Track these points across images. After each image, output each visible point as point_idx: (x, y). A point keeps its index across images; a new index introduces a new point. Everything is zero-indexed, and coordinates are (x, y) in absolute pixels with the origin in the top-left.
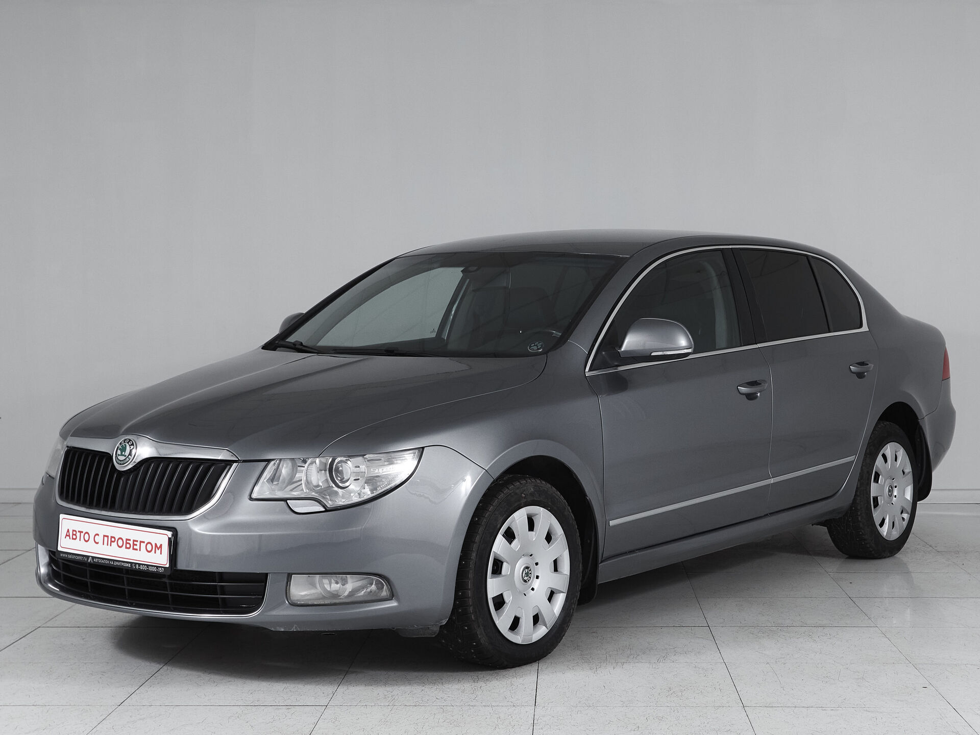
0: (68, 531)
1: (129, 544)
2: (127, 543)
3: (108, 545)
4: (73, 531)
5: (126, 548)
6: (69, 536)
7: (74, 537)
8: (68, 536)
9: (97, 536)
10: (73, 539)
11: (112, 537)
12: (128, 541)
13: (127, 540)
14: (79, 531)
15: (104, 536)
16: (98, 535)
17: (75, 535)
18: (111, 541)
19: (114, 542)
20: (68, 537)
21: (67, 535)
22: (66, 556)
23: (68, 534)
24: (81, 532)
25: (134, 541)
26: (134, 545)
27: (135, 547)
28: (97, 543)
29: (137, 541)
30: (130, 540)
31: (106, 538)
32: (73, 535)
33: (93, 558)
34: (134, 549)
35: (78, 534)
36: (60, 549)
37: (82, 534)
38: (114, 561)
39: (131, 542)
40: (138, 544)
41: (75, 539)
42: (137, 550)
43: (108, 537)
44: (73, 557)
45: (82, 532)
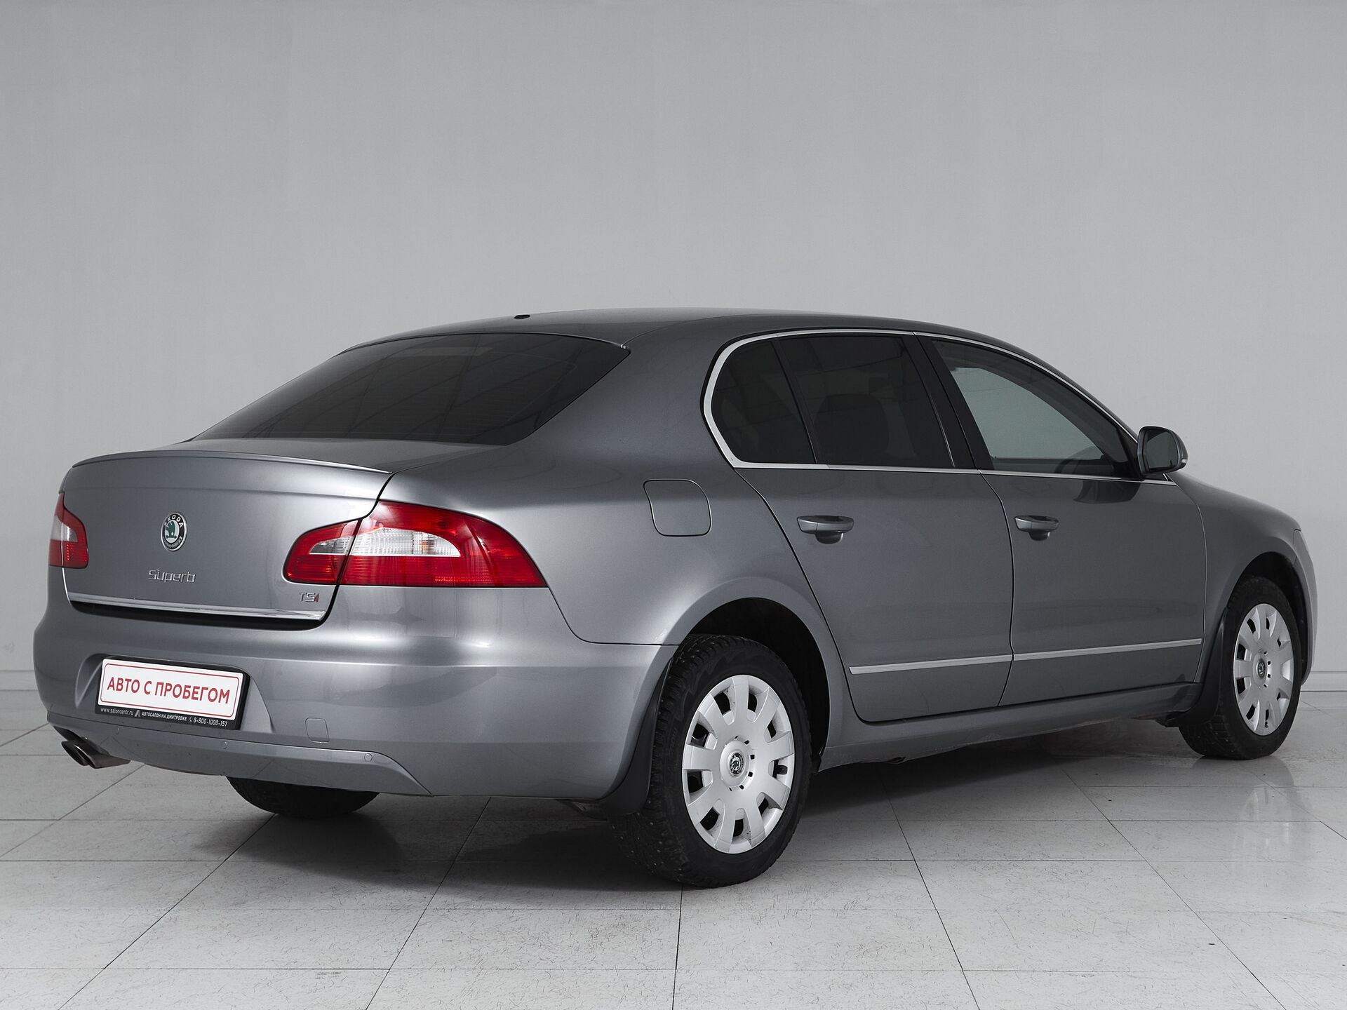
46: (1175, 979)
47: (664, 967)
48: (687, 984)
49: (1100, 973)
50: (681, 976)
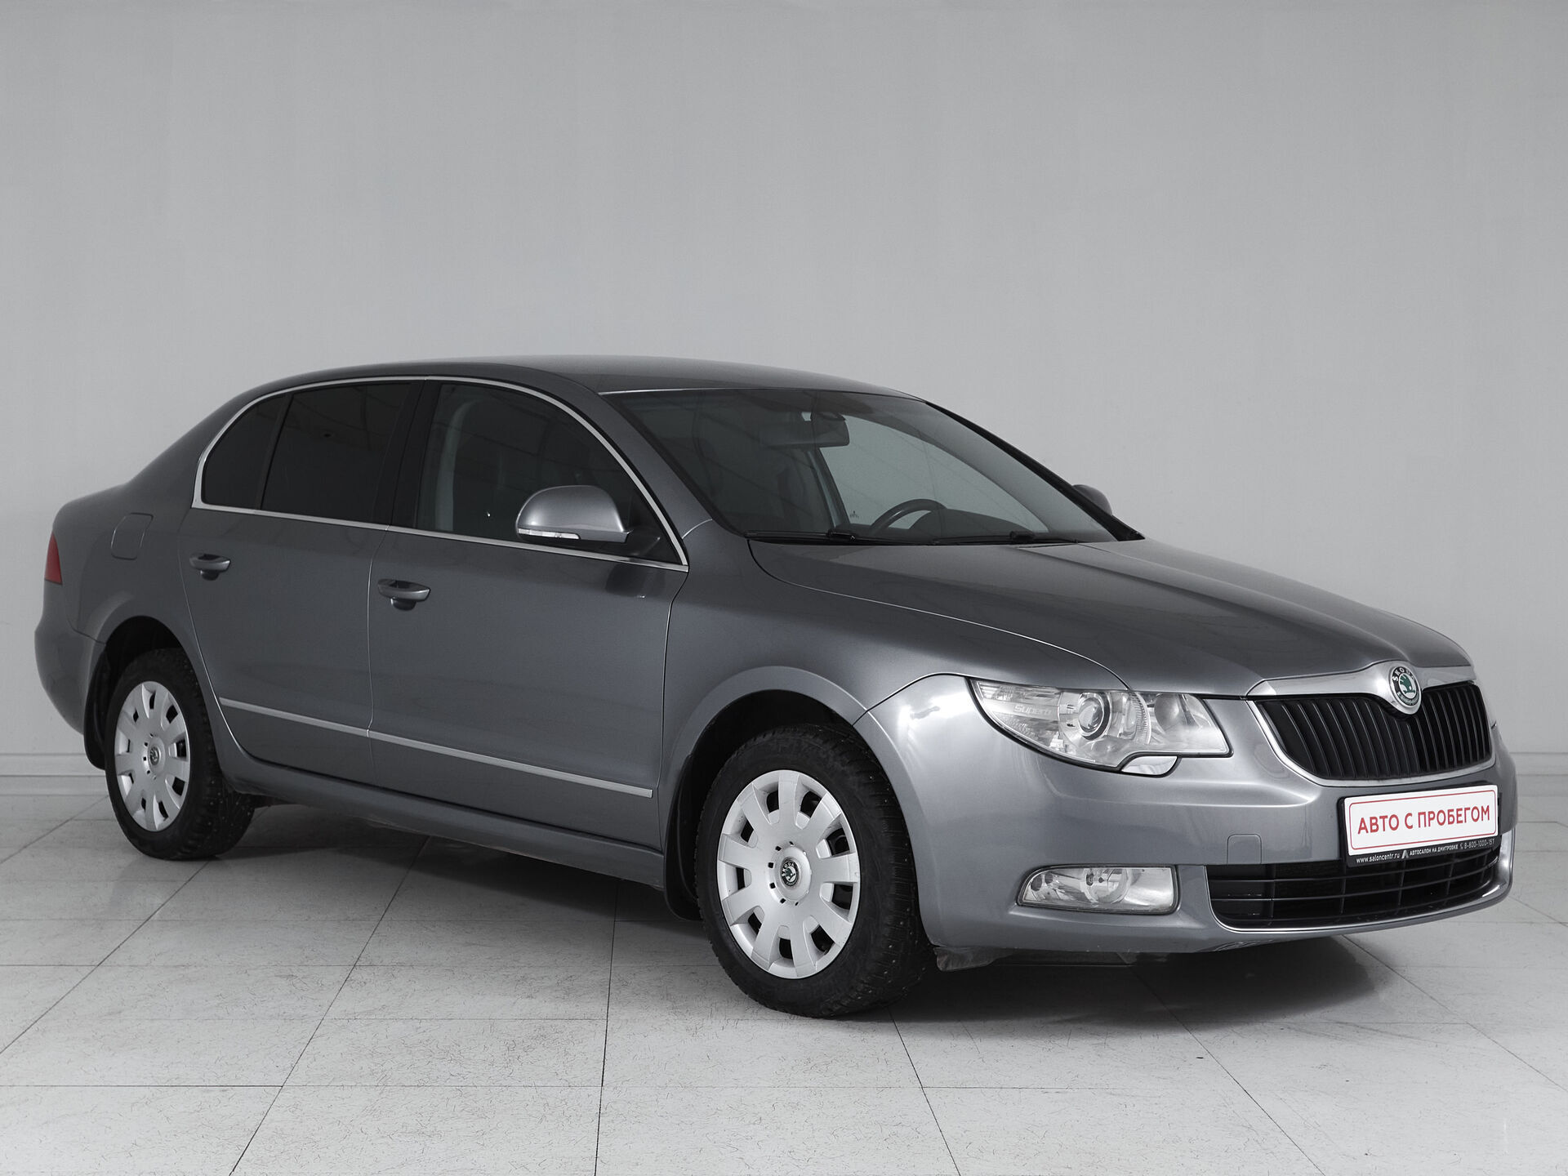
0: (1363, 820)
1: (1453, 817)
2: (1449, 816)
3: (1425, 826)
4: (1371, 818)
5: (1449, 823)
6: (1365, 828)
7: (1374, 827)
8: (1363, 829)
9: (1409, 817)
10: (1372, 831)
11: (1430, 813)
12: (1451, 813)
13: (1449, 811)
14: (1381, 817)
15: (1420, 814)
16: (1410, 814)
17: (1376, 824)
18: (1430, 819)
19: (1433, 819)
20: (1363, 831)
21: (1361, 829)
22: (1366, 860)
23: (1363, 826)
24: (1383, 818)
25: (1458, 810)
26: (1458, 815)
27: (1460, 819)
28: (1411, 827)
29: (1461, 810)
30: (1452, 810)
31: (1422, 817)
32: (1372, 825)
33: (1409, 850)
34: (1458, 822)
35: (1380, 822)
36: (1351, 852)
37: (1387, 820)
38: (1437, 846)
39: (1454, 813)
40: (1462, 812)
41: (1376, 830)
42: (1461, 822)
43: (1424, 813)
44: (1377, 859)
45: (1386, 817)
46: (1159, 1097)
47: (589, 1084)
48: (615, 1102)
49: (1076, 1090)
50: (608, 1094)
